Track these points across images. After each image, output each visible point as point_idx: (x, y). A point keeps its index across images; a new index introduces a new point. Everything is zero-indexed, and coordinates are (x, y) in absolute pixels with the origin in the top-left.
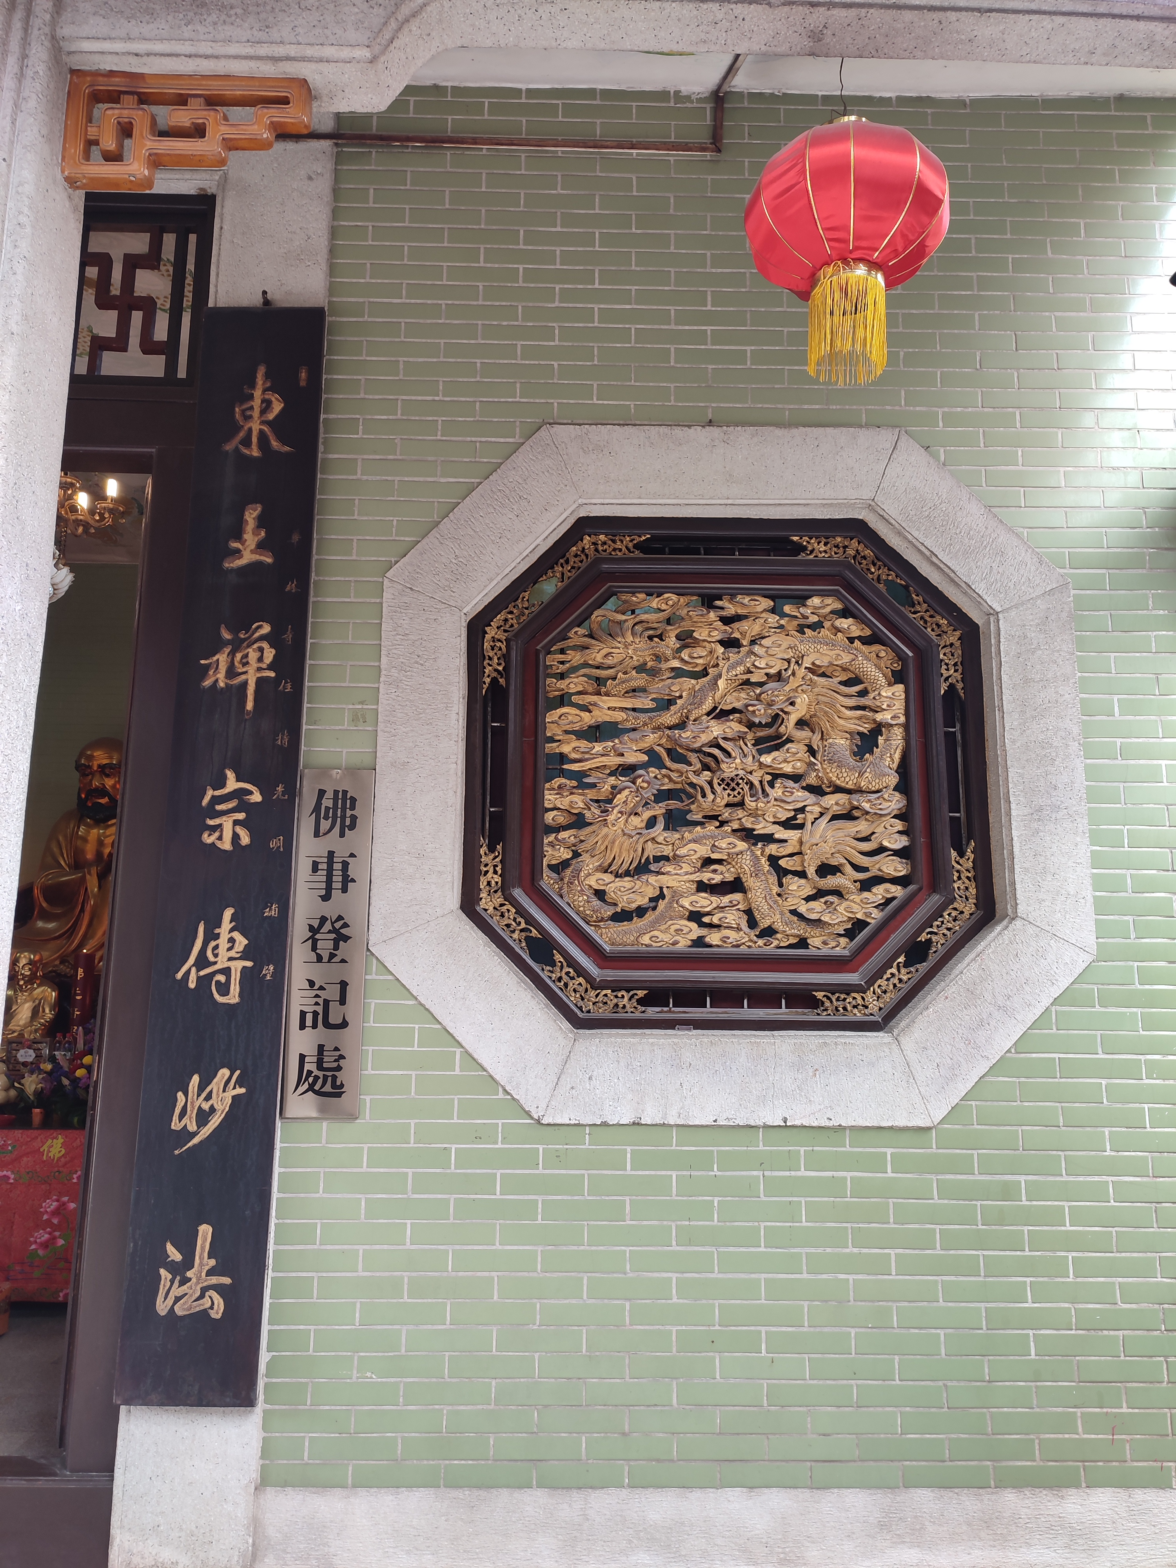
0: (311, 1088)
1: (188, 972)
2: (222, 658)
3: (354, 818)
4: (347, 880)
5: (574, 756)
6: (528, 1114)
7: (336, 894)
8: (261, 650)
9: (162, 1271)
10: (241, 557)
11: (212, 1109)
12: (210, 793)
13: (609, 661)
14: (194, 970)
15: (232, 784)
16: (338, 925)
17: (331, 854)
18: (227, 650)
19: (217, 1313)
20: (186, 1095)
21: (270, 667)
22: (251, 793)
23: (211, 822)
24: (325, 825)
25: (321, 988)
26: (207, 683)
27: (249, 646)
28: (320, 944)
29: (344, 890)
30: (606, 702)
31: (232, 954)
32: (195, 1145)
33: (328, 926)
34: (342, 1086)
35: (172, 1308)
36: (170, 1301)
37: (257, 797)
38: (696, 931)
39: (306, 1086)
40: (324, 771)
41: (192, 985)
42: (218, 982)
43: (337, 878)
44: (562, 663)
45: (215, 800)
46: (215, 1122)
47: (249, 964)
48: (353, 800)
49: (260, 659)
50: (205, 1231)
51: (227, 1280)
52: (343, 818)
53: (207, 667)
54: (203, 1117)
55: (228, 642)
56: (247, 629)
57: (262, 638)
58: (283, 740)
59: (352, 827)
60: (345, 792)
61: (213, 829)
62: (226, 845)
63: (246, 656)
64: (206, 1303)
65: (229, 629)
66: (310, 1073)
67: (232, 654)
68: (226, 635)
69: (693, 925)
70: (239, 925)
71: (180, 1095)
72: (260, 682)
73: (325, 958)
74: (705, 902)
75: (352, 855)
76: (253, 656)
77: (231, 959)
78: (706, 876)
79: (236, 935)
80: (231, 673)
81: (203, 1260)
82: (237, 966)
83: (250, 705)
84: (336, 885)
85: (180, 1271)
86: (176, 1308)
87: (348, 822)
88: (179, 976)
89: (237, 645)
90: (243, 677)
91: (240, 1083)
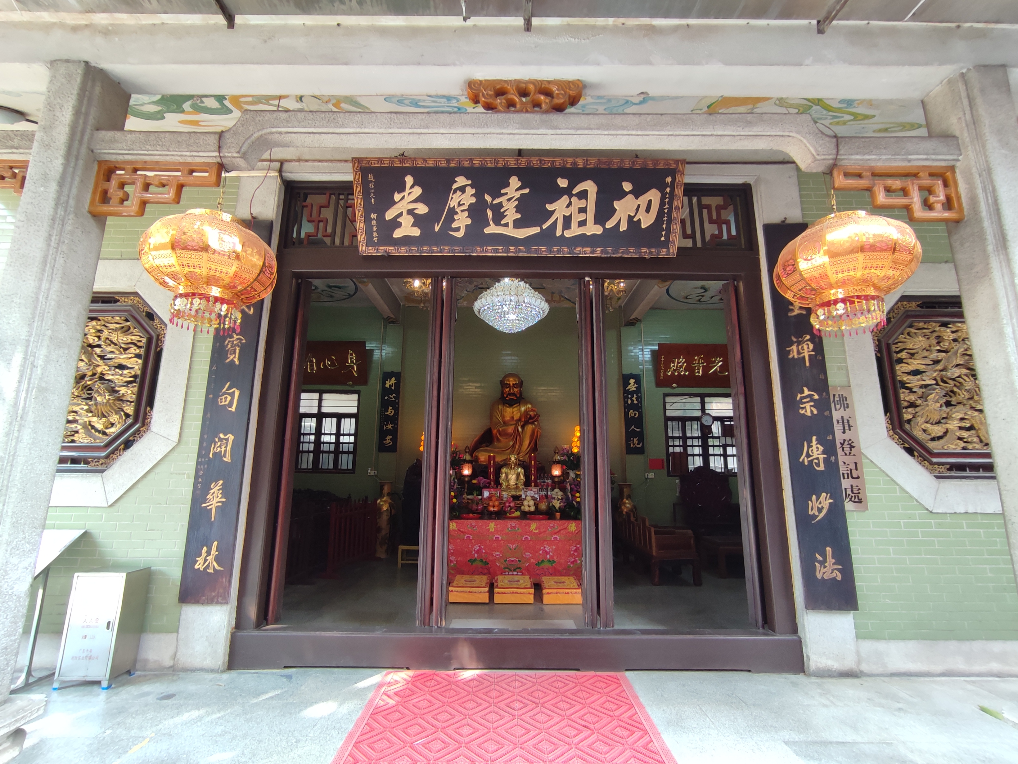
0: (851, 500)
1: (804, 459)
2: (794, 347)
3: (847, 404)
4: (850, 427)
5: (908, 381)
6: (927, 509)
7: (847, 431)
8: (808, 344)
9: (816, 564)
10: (794, 312)
11: (823, 508)
12: (799, 396)
13: (914, 347)
14: (806, 458)
15: (807, 392)
16: (850, 442)
17: (842, 417)
18: (796, 345)
19: (839, 578)
20: (812, 502)
21: (812, 351)
22: (814, 395)
23: (802, 406)
24: (838, 407)
25: (848, 465)
26: (791, 356)
27: (803, 343)
28: (845, 449)
29: (850, 430)
30: (915, 362)
31: (818, 452)
32: (819, 520)
33: (846, 443)
34: (861, 499)
35: (823, 577)
36: (821, 574)
37: (816, 397)
38: (962, 444)
39: (848, 499)
40: (835, 387)
41: (806, 463)
42: (815, 463)
43: (846, 426)
44: (897, 348)
45: (802, 398)
46: (824, 512)
47: (825, 456)
48: (846, 398)
49: (808, 348)
50: (829, 550)
51: (840, 567)
52: (844, 404)
53: (790, 351)
54: (820, 510)
55: (795, 342)
56: (801, 337)
57: (808, 340)
58: (822, 377)
59: (848, 407)
60: (842, 395)
61: (803, 408)
62: (809, 414)
63: (803, 347)
64: (834, 575)
65: (796, 338)
66: (849, 495)
67: (798, 346)
68: (794, 340)
69: (961, 442)
70: (819, 442)
71: (810, 502)
72: (810, 356)
73: (848, 454)
74: (965, 434)
75: (850, 417)
76: (805, 347)
77: (818, 454)
78: (963, 425)
79: (818, 446)
80: (799, 353)
81: (830, 560)
82: (821, 457)
83: (808, 364)
84: (847, 428)
85: (823, 563)
86: (824, 576)
87: (846, 406)
88: (801, 460)
89: (799, 343)
90: (803, 355)
91: (830, 498)
